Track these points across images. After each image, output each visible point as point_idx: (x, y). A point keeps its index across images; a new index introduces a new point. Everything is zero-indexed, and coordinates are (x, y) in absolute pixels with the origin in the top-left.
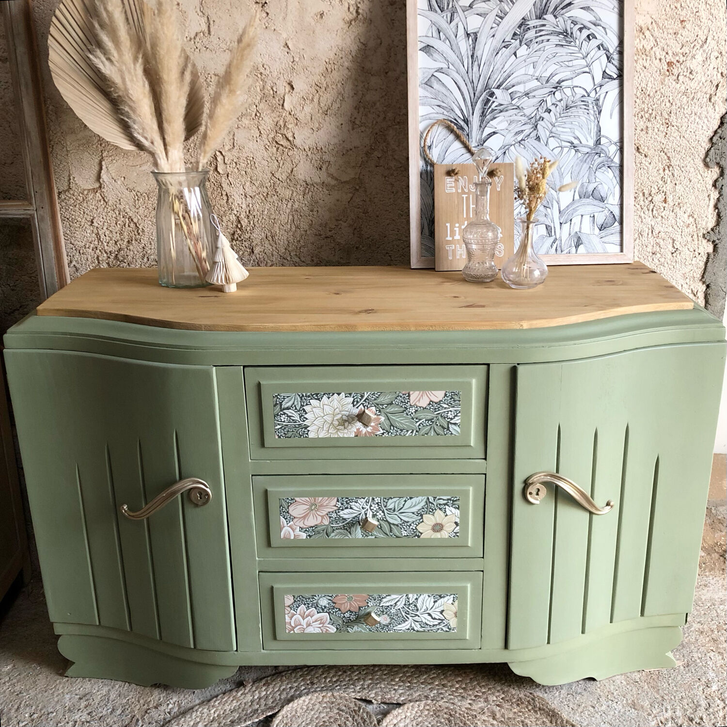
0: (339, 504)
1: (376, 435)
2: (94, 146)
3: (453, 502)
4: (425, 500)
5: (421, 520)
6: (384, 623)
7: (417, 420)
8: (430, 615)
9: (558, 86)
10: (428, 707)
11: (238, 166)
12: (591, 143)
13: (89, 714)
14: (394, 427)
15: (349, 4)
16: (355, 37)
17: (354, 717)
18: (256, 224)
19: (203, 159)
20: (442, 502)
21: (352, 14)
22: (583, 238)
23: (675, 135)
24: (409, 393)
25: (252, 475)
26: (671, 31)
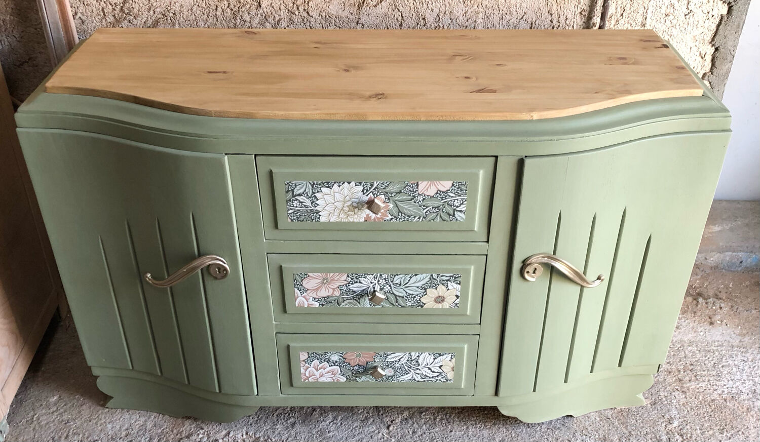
0: (349, 279)
1: (385, 220)
3: (455, 279)
4: (429, 276)
5: (425, 294)
6: (389, 375)
7: (424, 208)
8: (429, 369)
14: (402, 213)
20: (445, 278)
24: (417, 183)
25: (267, 253)
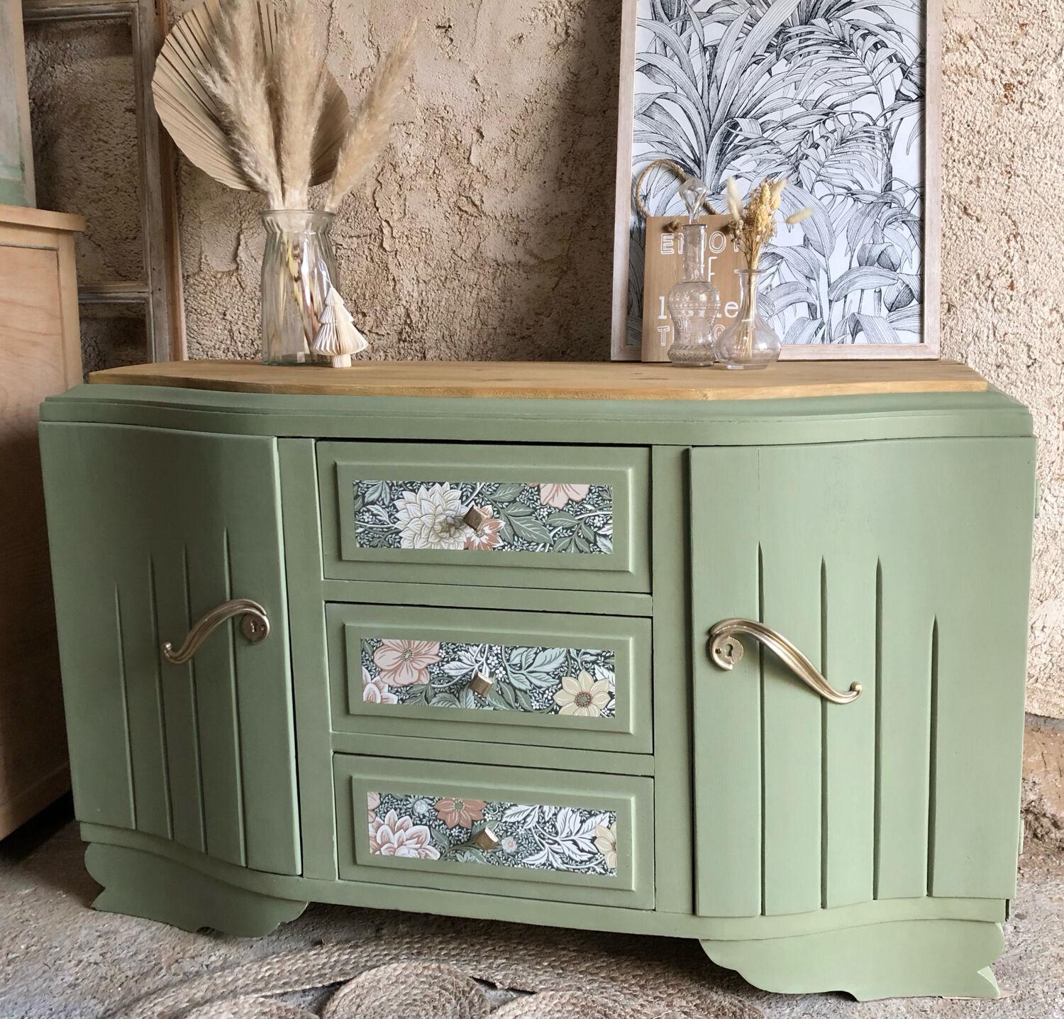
0: (443, 653)
1: (494, 549)
2: (233, 216)
3: (605, 659)
4: (564, 654)
5: (560, 686)
6: (509, 851)
7: (551, 528)
8: (575, 843)
9: (830, 113)
10: (574, 1001)
11: (409, 241)
12: (878, 189)
13: (101, 955)
14: (518, 537)
15: (555, 22)
16: (564, 65)
17: (459, 999)
18: (430, 319)
19: (331, 203)
20: (588, 658)
21: (561, 36)
22: (864, 323)
23: (1022, 189)
24: (538, 486)
25: (325, 602)
26: (1007, 40)
